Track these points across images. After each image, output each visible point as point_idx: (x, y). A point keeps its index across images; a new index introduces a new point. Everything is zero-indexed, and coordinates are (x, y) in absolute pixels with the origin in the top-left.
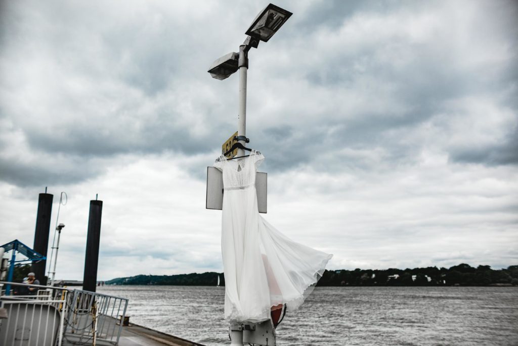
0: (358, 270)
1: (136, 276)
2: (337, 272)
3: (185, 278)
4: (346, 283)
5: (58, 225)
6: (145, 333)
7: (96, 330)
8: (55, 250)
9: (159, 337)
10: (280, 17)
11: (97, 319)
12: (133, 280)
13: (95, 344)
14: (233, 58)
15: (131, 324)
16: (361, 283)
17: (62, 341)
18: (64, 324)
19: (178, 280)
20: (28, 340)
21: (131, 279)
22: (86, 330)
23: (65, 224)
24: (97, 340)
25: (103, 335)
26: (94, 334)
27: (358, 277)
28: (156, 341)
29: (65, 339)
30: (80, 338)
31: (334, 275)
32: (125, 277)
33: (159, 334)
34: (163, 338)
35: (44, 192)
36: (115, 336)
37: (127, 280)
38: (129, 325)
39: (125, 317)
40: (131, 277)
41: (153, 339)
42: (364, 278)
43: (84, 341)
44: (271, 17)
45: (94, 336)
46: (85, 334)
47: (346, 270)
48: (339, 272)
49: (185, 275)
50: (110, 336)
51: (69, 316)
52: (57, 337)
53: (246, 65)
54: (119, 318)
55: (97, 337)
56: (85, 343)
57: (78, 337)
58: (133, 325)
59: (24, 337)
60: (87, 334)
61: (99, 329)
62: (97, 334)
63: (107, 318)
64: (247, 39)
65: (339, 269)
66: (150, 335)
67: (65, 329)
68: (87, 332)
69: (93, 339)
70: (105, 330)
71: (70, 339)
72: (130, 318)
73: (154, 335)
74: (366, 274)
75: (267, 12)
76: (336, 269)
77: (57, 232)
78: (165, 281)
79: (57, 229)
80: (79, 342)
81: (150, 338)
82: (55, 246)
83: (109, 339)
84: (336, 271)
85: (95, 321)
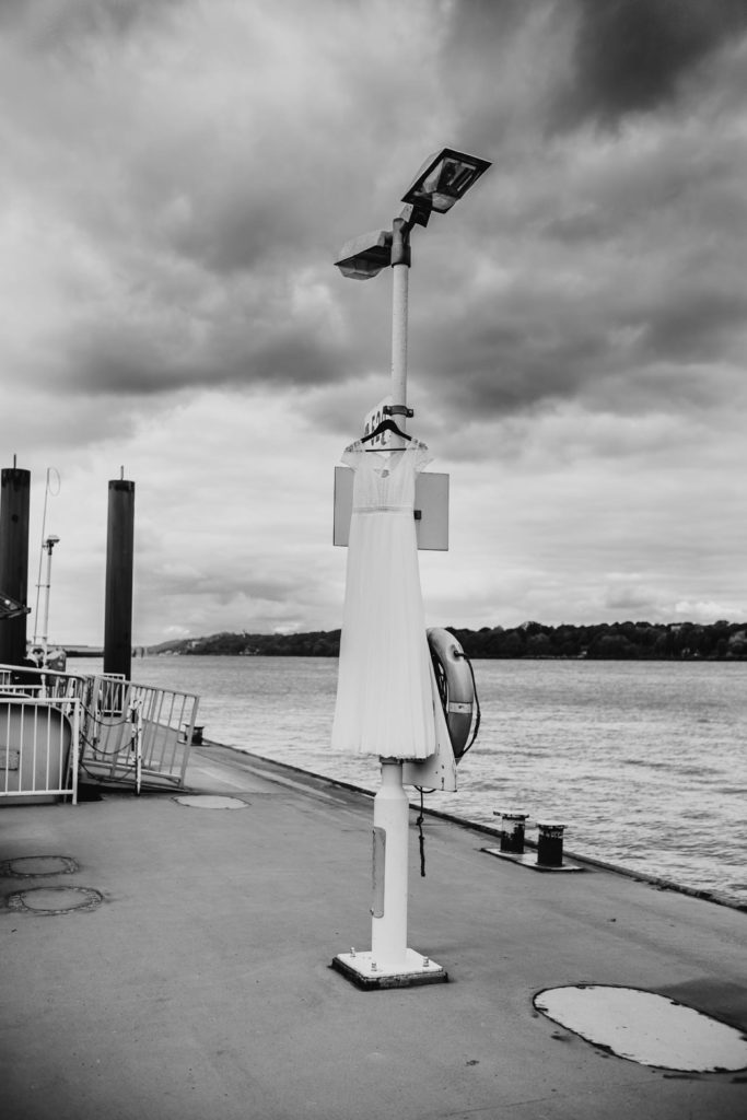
0: (721, 624)
1: (214, 636)
2: (673, 628)
3: (321, 640)
4: (692, 652)
5: (46, 538)
6: (237, 761)
7: (139, 754)
8: (43, 590)
9: (265, 769)
10: (467, 169)
11: (140, 735)
12: (208, 644)
13: (139, 780)
14: (382, 244)
15: (206, 741)
16: (729, 654)
17: (79, 774)
18: (80, 743)
19: (307, 644)
20: (16, 769)
21: (203, 643)
22: (120, 754)
23: (60, 537)
24: (143, 773)
25: (153, 763)
26: (136, 762)
27: (722, 640)
28: (259, 776)
29: (83, 770)
30: (111, 769)
31: (665, 634)
32: (191, 637)
33: (264, 763)
34: (273, 771)
35: (12, 467)
36: (177, 766)
37: (194, 644)
38: (203, 743)
39: (195, 728)
40: (202, 639)
41: (253, 774)
42: (737, 641)
43: (118, 774)
44: (448, 170)
45: (136, 766)
46: (120, 761)
47: (694, 623)
48: (679, 628)
49: (323, 632)
50: (166, 766)
51: (86, 727)
52: (69, 766)
53: (406, 260)
54: (183, 729)
55: (143, 767)
56: (120, 779)
57: (107, 767)
58: (211, 743)
59: (10, 764)
60: (123, 761)
61: (144, 753)
62: (142, 761)
63: (160, 728)
64: (406, 209)
65: (677, 622)
66: (246, 763)
67: (82, 752)
68: (123, 757)
69: (136, 772)
70: (157, 754)
71: (92, 770)
72: (204, 730)
73: (254, 765)
74: (742, 633)
75: (441, 163)
76: (671, 622)
77: (46, 552)
78: (278, 647)
79: (43, 546)
80: (109, 777)
81: (247, 771)
82: (44, 582)
83: (166, 773)
84: (670, 626)
85: (137, 736)
